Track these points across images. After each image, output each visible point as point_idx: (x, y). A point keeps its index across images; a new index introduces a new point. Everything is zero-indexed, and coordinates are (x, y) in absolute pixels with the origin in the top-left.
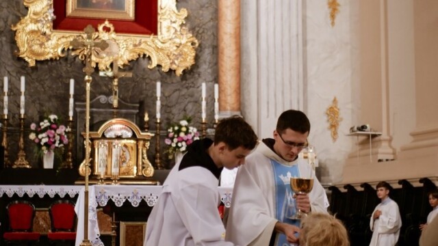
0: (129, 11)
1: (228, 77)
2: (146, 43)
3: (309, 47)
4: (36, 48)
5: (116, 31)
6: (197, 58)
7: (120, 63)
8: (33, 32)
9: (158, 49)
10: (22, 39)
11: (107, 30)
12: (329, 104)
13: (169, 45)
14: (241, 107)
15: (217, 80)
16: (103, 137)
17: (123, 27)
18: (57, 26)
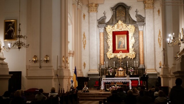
0: (126, 48)
1: (141, 59)
2: (127, 54)
3: (156, 53)
4: (110, 56)
5: (122, 52)
6: (136, 56)
7: (123, 58)
8: (110, 54)
9: (129, 55)
10: (108, 55)
11: (121, 52)
12: (159, 62)
13: (131, 54)
14: (144, 64)
15: (139, 59)
16: (118, 70)
17: (123, 52)
18: (113, 52)
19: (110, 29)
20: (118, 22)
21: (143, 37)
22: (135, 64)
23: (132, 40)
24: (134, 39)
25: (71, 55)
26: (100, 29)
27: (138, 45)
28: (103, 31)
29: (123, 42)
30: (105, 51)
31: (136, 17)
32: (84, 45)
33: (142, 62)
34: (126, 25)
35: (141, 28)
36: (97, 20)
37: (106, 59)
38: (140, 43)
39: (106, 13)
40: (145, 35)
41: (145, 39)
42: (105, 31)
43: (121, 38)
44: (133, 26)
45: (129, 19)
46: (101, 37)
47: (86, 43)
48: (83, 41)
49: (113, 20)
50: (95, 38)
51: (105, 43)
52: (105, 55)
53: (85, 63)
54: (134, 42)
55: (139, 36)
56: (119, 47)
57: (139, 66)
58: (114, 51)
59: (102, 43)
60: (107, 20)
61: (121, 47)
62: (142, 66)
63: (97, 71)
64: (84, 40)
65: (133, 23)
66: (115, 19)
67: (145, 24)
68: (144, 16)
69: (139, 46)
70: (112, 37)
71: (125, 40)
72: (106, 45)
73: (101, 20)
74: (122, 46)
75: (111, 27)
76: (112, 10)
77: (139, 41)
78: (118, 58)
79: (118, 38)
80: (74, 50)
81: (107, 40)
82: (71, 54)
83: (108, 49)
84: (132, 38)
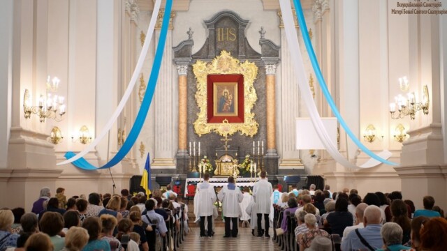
0: (236, 113)
1: (271, 137)
2: (240, 126)
4: (202, 130)
5: (229, 122)
6: (258, 130)
7: (230, 134)
8: (201, 125)
9: (244, 128)
10: (197, 128)
11: (226, 122)
13: (248, 126)
14: (276, 147)
15: (266, 138)
16: (222, 162)
17: (231, 120)
18: (209, 121)
19: (202, 70)
20: (219, 54)
21: (275, 88)
23: (251, 96)
24: (256, 92)
26: (179, 67)
27: (263, 106)
28: (186, 74)
29: (229, 98)
30: (191, 118)
31: (260, 44)
33: (271, 145)
34: (238, 62)
35: (270, 70)
36: (173, 48)
37: (192, 137)
38: (268, 103)
39: (193, 32)
40: (279, 85)
41: (279, 93)
42: (190, 74)
43: (226, 90)
44: (253, 63)
45: (245, 48)
46: (181, 87)
48: (139, 94)
49: (208, 49)
50: (168, 89)
51: (190, 99)
52: (190, 127)
53: (144, 144)
54: (255, 100)
55: (266, 86)
56: (220, 110)
57: (266, 152)
58: (211, 118)
59: (183, 101)
60: (195, 49)
61: (225, 109)
62: (273, 152)
63: (171, 162)
64: (142, 92)
65: (253, 58)
66: (213, 48)
67: (280, 60)
68: (277, 43)
69: (266, 108)
70: (206, 87)
71: (233, 96)
72: (192, 104)
73: (181, 47)
74: (227, 107)
75: (205, 64)
76: (208, 26)
77: (266, 97)
78: (218, 134)
79: (218, 89)
81: (195, 93)
83: (198, 114)
84: (250, 90)
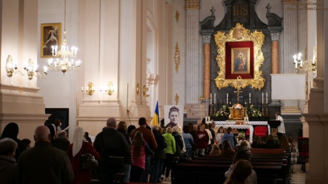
0: (249, 71)
2: (251, 81)
4: (221, 85)
5: (242, 78)
6: (265, 84)
7: (243, 87)
8: (220, 80)
9: (254, 83)
10: (217, 83)
11: (239, 78)
13: (257, 81)
16: (234, 109)
17: (244, 77)
18: (226, 78)
19: (222, 38)
20: (234, 26)
21: (278, 51)
22: (263, 99)
23: (259, 57)
24: (263, 55)
25: (153, 82)
26: (204, 37)
27: (269, 65)
28: (209, 42)
29: (243, 59)
30: (213, 75)
31: (267, 17)
32: (177, 64)
34: (249, 31)
35: (274, 37)
36: (200, 22)
37: (214, 90)
38: (273, 63)
39: (215, 10)
40: (282, 49)
41: (282, 56)
42: (213, 42)
43: (241, 54)
44: (261, 32)
45: (255, 20)
46: (206, 52)
47: (180, 61)
48: (175, 58)
49: (226, 22)
50: (196, 53)
51: (213, 61)
52: (212, 82)
53: (178, 95)
54: (263, 61)
55: (271, 50)
56: (236, 69)
57: (270, 102)
58: (229, 75)
59: (207, 63)
60: (217, 23)
61: (240, 68)
64: (177, 56)
65: (261, 28)
66: (230, 21)
67: (283, 29)
68: (280, 16)
69: (271, 67)
70: (224, 52)
71: (247, 58)
72: (214, 65)
73: (206, 21)
75: (224, 33)
76: (226, 5)
77: (271, 58)
78: (234, 88)
79: (235, 53)
80: (158, 74)
81: (216, 56)
82: (152, 80)
83: (218, 72)
84: (259, 53)
